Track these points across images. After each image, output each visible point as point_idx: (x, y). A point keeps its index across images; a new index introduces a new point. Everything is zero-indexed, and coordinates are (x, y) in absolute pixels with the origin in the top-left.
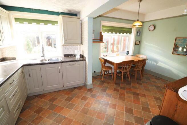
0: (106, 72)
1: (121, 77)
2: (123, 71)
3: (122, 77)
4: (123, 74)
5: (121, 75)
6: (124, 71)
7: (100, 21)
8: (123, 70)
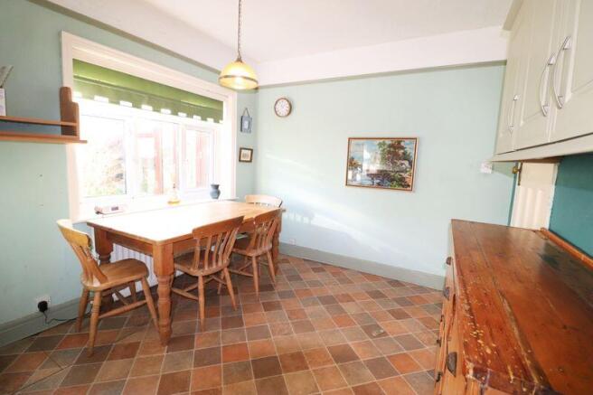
0: (118, 295)
1: (197, 301)
2: (199, 273)
3: (201, 299)
4: (201, 285)
5: (195, 292)
6: (207, 270)
7: (59, 35)
8: (201, 267)
